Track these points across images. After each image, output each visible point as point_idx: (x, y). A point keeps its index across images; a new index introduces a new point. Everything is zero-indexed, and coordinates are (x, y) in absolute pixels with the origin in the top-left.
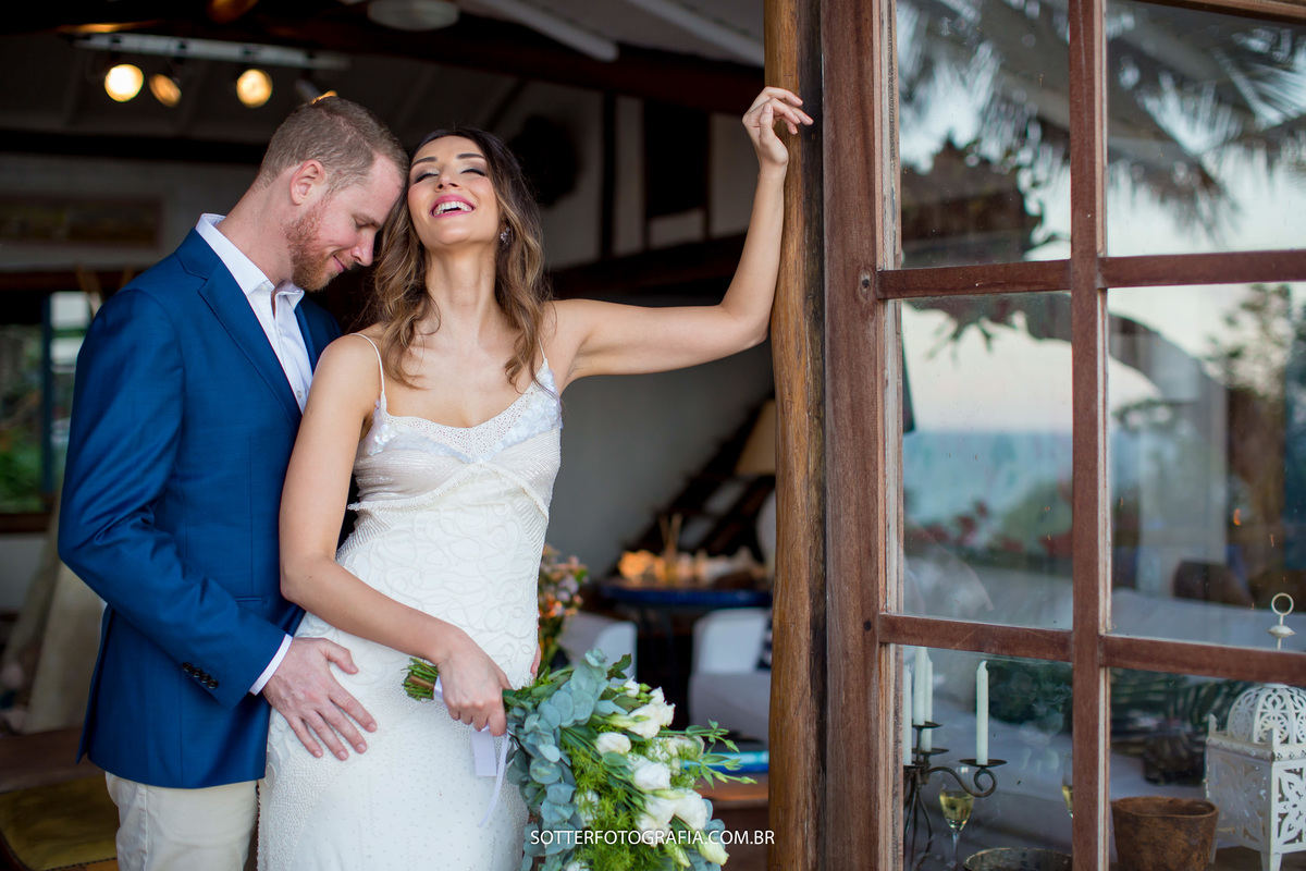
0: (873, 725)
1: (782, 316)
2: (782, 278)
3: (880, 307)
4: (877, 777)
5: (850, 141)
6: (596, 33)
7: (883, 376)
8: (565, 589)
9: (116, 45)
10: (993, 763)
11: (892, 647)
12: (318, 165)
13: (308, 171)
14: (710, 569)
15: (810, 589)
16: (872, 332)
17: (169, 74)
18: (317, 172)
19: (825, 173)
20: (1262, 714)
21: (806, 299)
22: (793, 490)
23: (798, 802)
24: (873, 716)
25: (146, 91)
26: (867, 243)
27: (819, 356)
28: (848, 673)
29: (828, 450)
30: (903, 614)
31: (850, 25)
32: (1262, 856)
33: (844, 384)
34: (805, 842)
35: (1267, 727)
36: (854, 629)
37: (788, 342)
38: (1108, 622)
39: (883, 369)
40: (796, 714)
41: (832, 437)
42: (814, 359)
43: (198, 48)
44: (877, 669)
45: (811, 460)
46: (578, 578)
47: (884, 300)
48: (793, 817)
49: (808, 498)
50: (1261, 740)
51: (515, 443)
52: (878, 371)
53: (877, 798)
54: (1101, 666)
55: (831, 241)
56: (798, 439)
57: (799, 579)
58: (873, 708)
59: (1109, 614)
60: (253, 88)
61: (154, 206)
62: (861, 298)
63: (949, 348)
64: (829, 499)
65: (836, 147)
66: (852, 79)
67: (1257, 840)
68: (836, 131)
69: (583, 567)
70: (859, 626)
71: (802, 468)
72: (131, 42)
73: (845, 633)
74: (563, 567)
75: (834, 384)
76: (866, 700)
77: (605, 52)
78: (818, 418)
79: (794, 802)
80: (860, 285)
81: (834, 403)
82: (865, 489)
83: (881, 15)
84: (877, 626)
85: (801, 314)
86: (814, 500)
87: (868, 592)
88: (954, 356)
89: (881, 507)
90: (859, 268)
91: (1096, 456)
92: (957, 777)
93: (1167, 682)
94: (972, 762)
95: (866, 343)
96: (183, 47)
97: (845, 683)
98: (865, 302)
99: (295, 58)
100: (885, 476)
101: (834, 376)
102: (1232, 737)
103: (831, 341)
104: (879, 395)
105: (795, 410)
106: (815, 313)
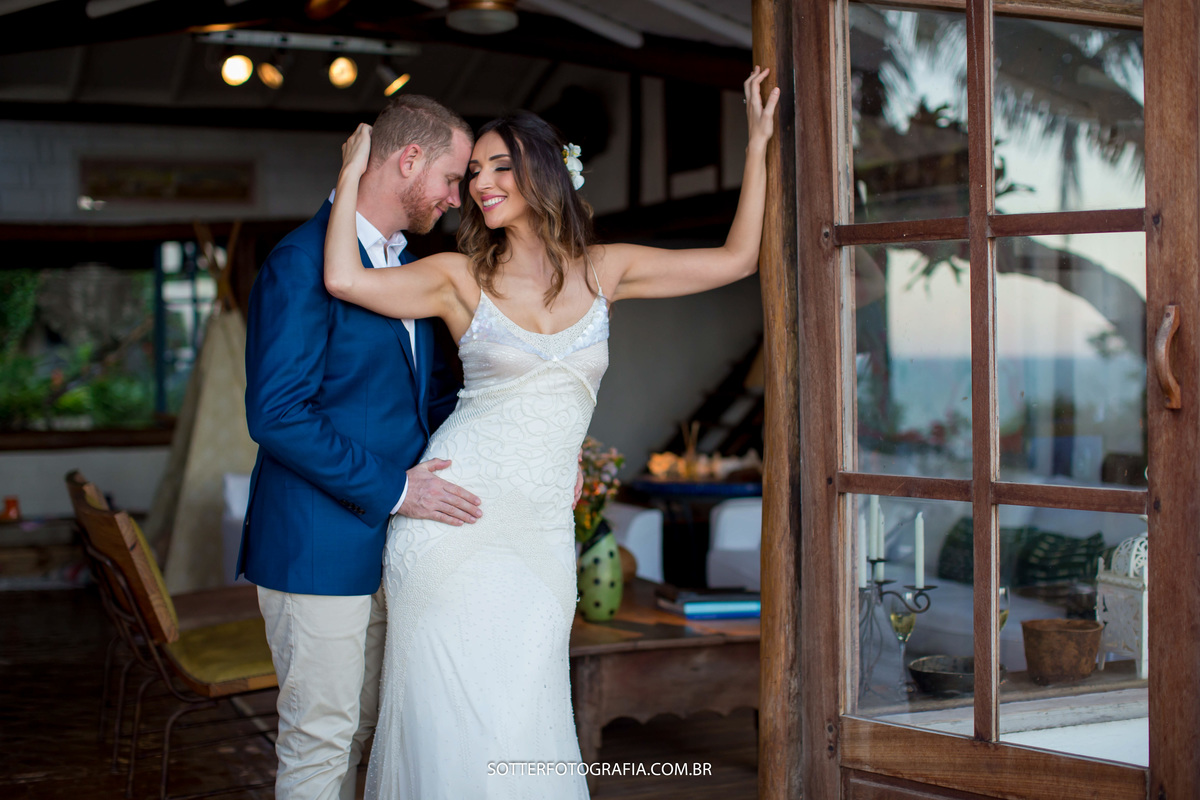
0: (834, 552)
1: (767, 258)
2: (767, 231)
3: (836, 252)
4: (837, 590)
5: (814, 132)
6: (625, 26)
7: (839, 301)
8: (607, 472)
9: (231, 39)
10: (927, 588)
11: (849, 496)
12: (417, 147)
13: (411, 152)
14: (723, 466)
15: (789, 456)
16: (831, 270)
17: (273, 62)
18: (416, 152)
19: (797, 155)
20: (1137, 556)
21: (784, 246)
22: (776, 384)
23: (781, 611)
24: (834, 545)
25: (255, 77)
26: (827, 206)
27: (793, 288)
28: (816, 515)
29: (801, 355)
30: (857, 472)
31: (814, 48)
32: (1137, 662)
33: (812, 308)
34: (787, 639)
35: (1140, 565)
36: (820, 483)
37: (771, 277)
38: (998, 473)
39: (840, 296)
40: (780, 547)
41: (804, 345)
42: (790, 289)
43: (297, 40)
44: (836, 511)
45: (789, 363)
46: (618, 464)
47: (839, 247)
48: (778, 622)
49: (787, 389)
50: (1135, 574)
51: (582, 348)
52: (836, 297)
53: (837, 605)
54: (992, 504)
55: (802, 204)
56: (779, 348)
57: (781, 449)
58: (834, 541)
59: (998, 468)
60: (342, 72)
61: (247, 167)
62: (823, 245)
63: (922, 281)
64: (802, 390)
65: (804, 136)
66: (816, 87)
67: (1132, 650)
68: (804, 125)
69: (621, 456)
70: (824, 481)
71: (782, 369)
72: (243, 37)
73: (813, 487)
74: (605, 456)
75: (804, 307)
76: (829, 534)
77: (633, 40)
78: (794, 332)
79: (779, 610)
80: (823, 236)
81: (805, 321)
82: (827, 382)
83: (836, 40)
84: (837, 481)
85: (781, 257)
86: (792, 392)
87: (830, 456)
88: (927, 288)
89: (838, 395)
90: (821, 224)
91: (988, 355)
92: (903, 600)
93: (1087, 547)
94: (912, 588)
95: (827, 277)
96: (284, 40)
97: (814, 523)
98: (826, 248)
99: (375, 47)
100: (841, 373)
101: (805, 301)
102: (1115, 573)
103: (802, 277)
104: (836, 315)
105: (777, 327)
106: (791, 256)
